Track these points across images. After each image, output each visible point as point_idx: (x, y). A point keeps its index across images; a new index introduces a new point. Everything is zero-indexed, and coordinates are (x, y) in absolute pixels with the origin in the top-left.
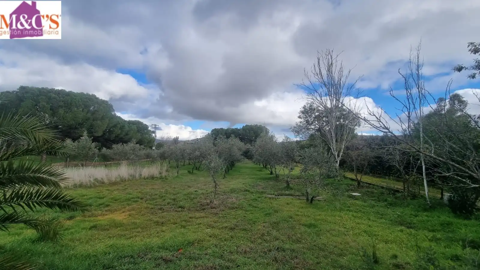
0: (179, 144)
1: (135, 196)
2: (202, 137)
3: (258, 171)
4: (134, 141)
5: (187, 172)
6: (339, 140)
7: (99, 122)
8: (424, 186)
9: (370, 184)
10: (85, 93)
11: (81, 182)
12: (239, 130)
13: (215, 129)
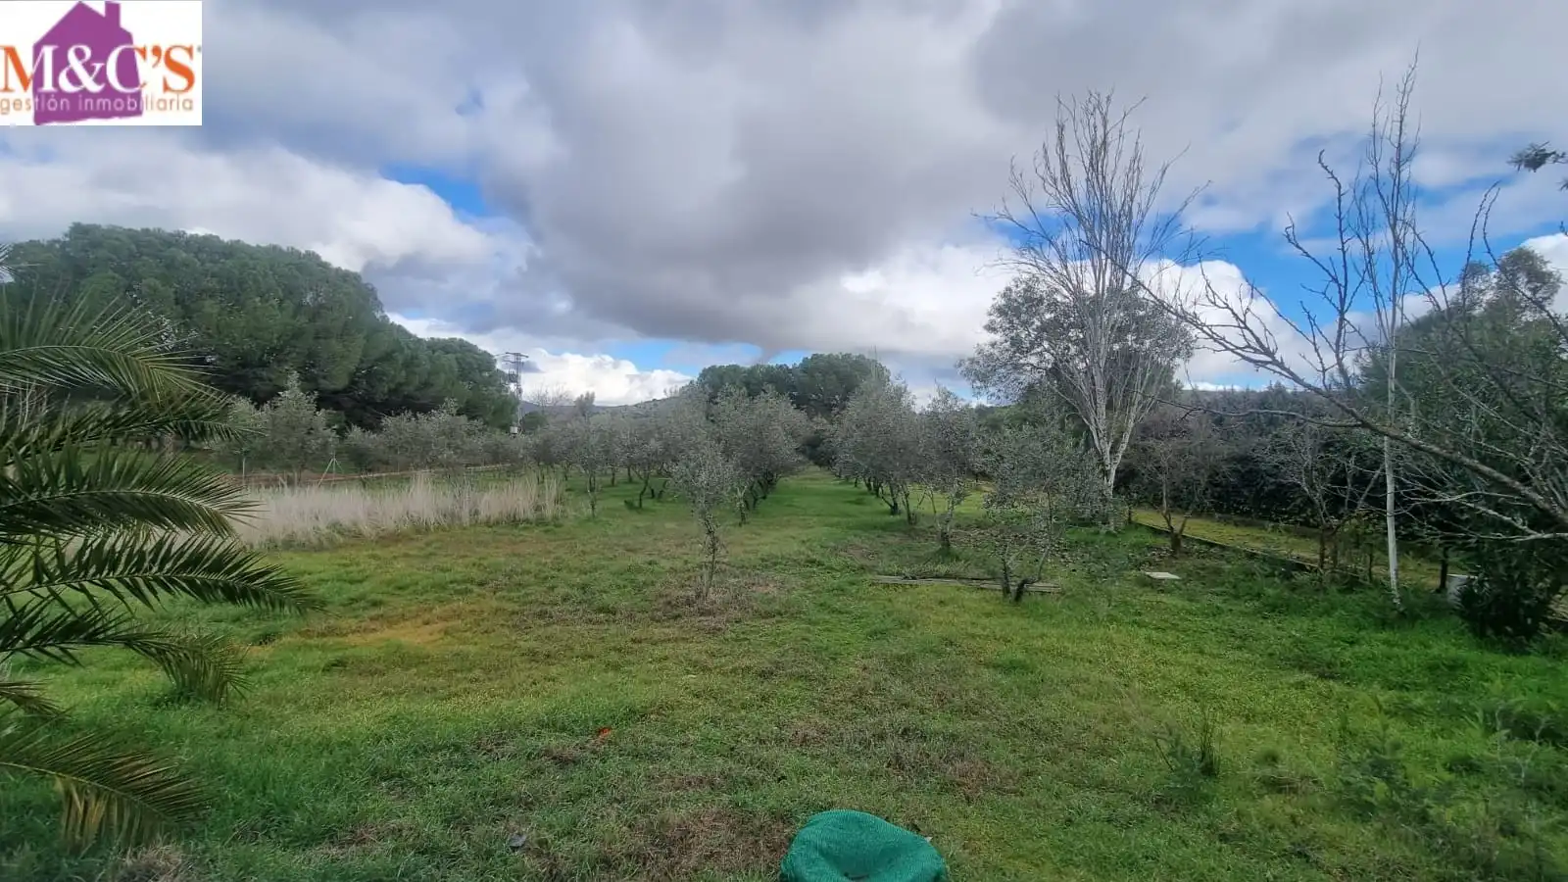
0: (594, 419)
1: (458, 577)
2: (669, 395)
3: (850, 502)
4: (452, 404)
5: (623, 503)
6: (1118, 403)
7: (333, 342)
8: (1386, 553)
9: (1212, 545)
10: (285, 248)
11: (290, 532)
12: (790, 371)
13: (712, 369)
